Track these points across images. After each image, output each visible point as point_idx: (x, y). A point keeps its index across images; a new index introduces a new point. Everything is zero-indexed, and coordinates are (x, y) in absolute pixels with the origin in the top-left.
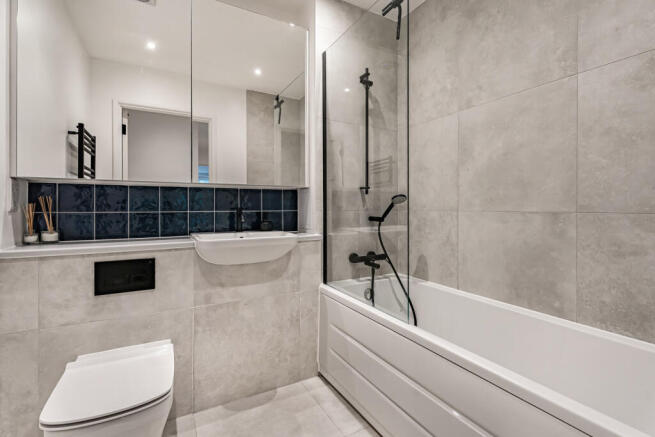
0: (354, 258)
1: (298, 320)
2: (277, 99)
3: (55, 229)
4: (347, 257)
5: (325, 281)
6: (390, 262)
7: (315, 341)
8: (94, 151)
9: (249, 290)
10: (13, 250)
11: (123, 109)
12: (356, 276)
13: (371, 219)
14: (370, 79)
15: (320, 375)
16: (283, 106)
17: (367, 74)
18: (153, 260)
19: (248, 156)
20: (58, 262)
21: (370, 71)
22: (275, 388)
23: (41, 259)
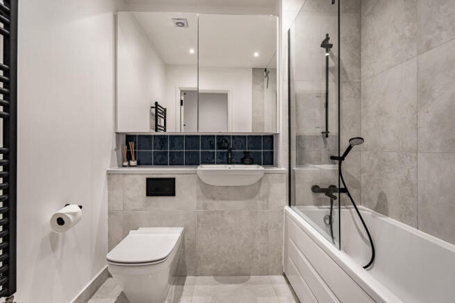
0: (316, 189)
1: (266, 231)
2: (266, 70)
3: (136, 159)
4: (309, 188)
5: (290, 205)
6: (349, 195)
7: (281, 249)
8: (165, 117)
9: (231, 204)
10: (117, 169)
11: (181, 91)
12: (318, 204)
13: (333, 158)
14: (330, 42)
15: (284, 275)
16: (269, 75)
17: (328, 38)
18: (174, 179)
19: (253, 113)
20: (131, 176)
21: (329, 36)
22: (250, 275)
23: (124, 174)
